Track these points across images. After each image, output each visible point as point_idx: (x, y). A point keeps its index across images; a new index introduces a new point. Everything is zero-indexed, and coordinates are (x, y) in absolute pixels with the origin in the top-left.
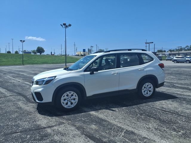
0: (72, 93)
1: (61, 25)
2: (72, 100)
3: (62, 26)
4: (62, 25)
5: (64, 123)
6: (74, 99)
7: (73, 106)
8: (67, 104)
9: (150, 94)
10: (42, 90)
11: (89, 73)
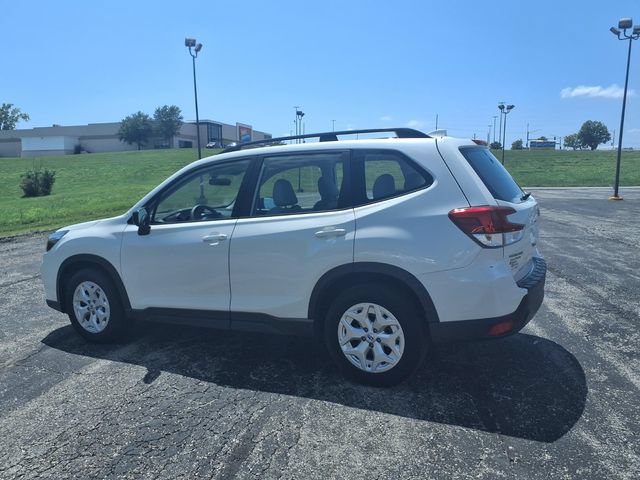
0: (95, 287)
1: (612, 30)
3: (618, 33)
6: (103, 309)
7: (100, 329)
9: (385, 363)
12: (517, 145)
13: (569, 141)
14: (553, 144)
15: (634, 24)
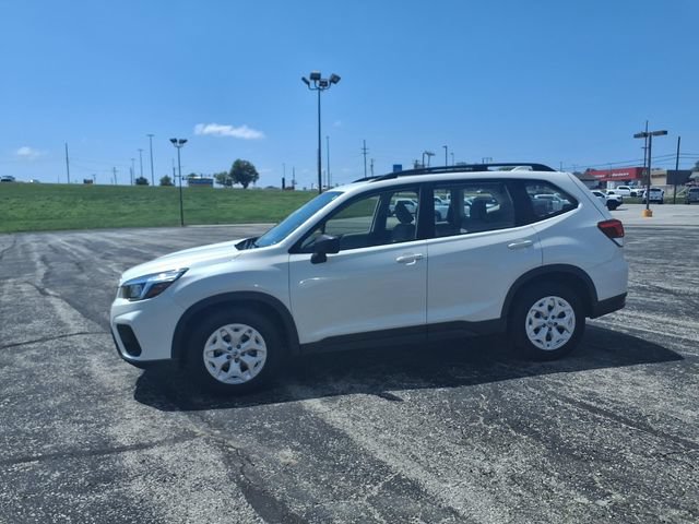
0: (245, 328)
1: (304, 79)
2: (247, 356)
3: (308, 83)
4: (308, 79)
5: (193, 435)
6: (253, 353)
7: (248, 377)
8: (226, 368)
9: (559, 340)
10: (137, 319)
11: (308, 256)
12: (166, 182)
13: (221, 178)
14: (210, 182)
15: (322, 77)
